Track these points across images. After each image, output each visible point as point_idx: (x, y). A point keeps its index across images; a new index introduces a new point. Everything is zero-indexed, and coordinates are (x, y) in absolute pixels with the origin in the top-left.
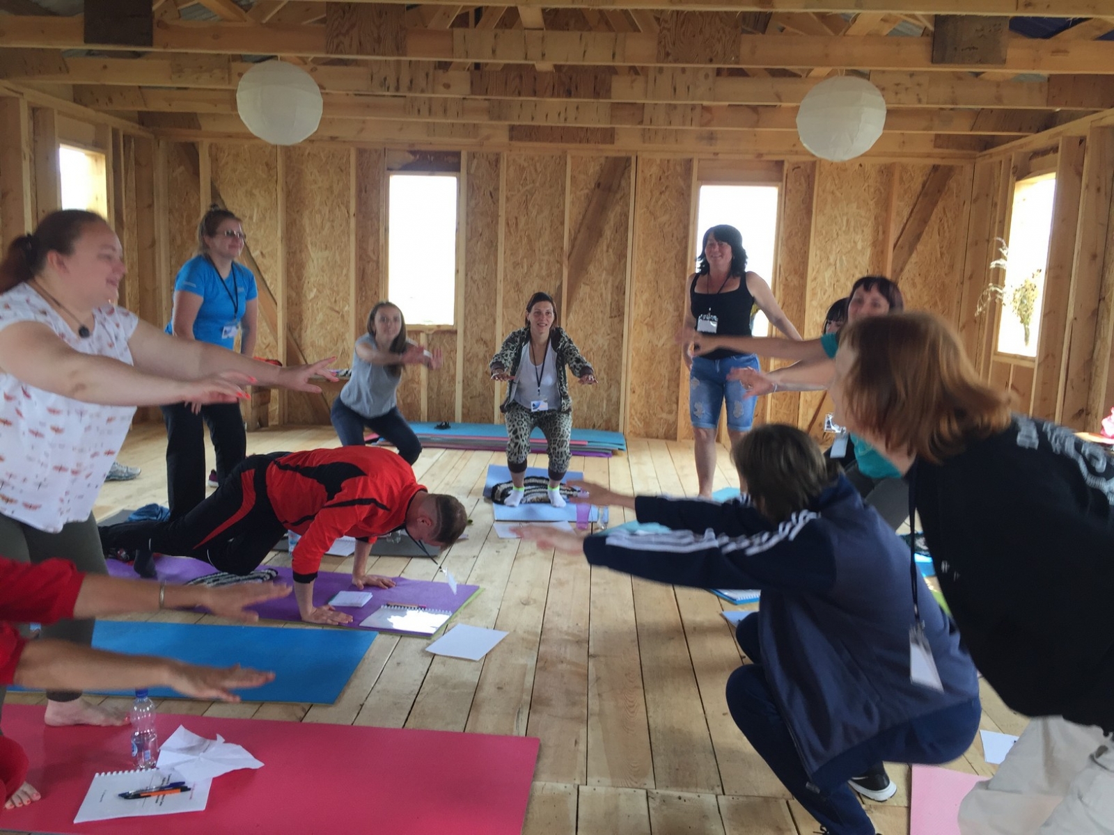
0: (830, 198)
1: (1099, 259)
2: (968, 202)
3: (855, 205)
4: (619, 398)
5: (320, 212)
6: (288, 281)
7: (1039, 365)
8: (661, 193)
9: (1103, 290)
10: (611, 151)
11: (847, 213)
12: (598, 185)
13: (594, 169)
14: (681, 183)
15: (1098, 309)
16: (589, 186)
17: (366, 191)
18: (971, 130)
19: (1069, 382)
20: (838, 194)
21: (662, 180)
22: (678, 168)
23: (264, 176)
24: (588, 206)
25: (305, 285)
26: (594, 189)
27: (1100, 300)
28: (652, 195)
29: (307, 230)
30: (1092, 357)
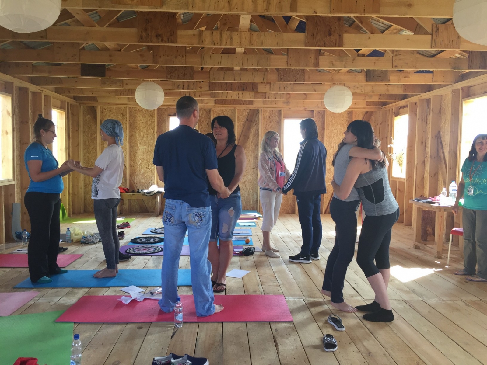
0: (330, 123)
1: (424, 143)
2: (379, 124)
3: (339, 126)
4: (257, 198)
5: (142, 131)
7: (407, 180)
8: (270, 122)
9: (426, 154)
10: (251, 107)
11: (337, 129)
12: (247, 120)
13: (245, 114)
14: (277, 118)
15: (424, 161)
16: (244, 120)
17: (160, 123)
18: (379, 100)
19: (417, 186)
20: (333, 122)
21: (271, 118)
22: (276, 113)
24: (244, 127)
26: (246, 121)
27: (425, 157)
28: (267, 123)
30: (424, 177)
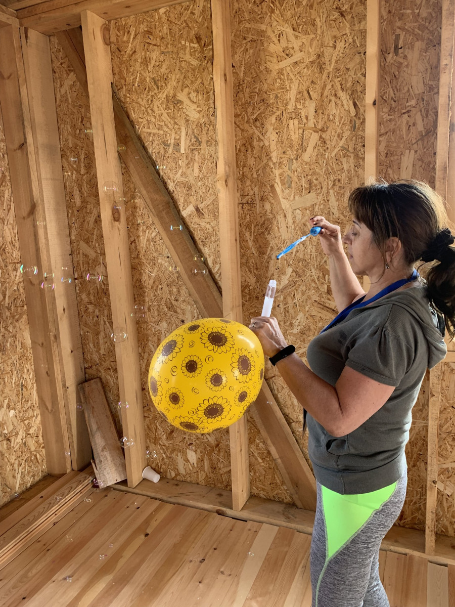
6: (242, 256)
23: (195, 62)
25: (272, 262)
29: (274, 156)
